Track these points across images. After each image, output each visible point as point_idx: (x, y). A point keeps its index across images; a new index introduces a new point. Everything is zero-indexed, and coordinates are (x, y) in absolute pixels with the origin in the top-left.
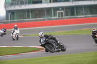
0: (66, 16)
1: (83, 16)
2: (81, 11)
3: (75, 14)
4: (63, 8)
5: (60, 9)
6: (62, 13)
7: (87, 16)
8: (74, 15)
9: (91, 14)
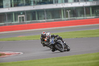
0: (27, 20)
1: (45, 20)
2: (43, 16)
3: (37, 18)
4: (24, 12)
5: (22, 13)
6: (23, 17)
7: (49, 20)
8: (36, 20)
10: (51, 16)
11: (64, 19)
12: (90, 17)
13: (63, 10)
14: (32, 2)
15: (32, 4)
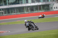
1: (15, 14)
5: (2, 10)
6: (2, 12)
7: (17, 13)
8: (10, 13)
9: (19, 12)
10: (18, 11)
11: (26, 13)
12: (41, 11)
13: (26, 8)
14: (8, 3)
15: (8, 5)
